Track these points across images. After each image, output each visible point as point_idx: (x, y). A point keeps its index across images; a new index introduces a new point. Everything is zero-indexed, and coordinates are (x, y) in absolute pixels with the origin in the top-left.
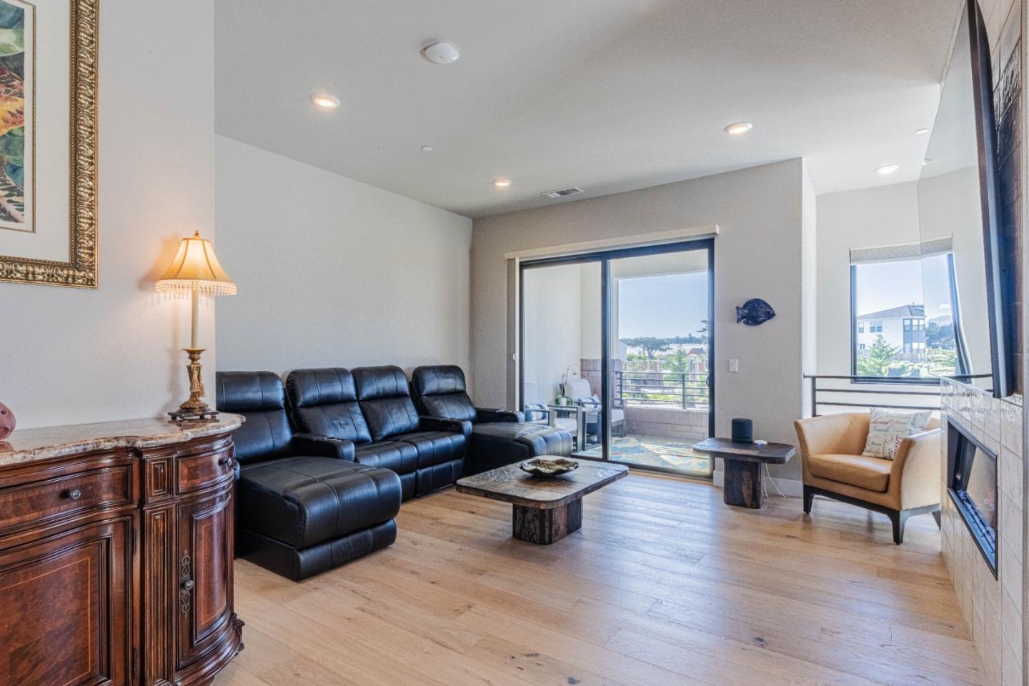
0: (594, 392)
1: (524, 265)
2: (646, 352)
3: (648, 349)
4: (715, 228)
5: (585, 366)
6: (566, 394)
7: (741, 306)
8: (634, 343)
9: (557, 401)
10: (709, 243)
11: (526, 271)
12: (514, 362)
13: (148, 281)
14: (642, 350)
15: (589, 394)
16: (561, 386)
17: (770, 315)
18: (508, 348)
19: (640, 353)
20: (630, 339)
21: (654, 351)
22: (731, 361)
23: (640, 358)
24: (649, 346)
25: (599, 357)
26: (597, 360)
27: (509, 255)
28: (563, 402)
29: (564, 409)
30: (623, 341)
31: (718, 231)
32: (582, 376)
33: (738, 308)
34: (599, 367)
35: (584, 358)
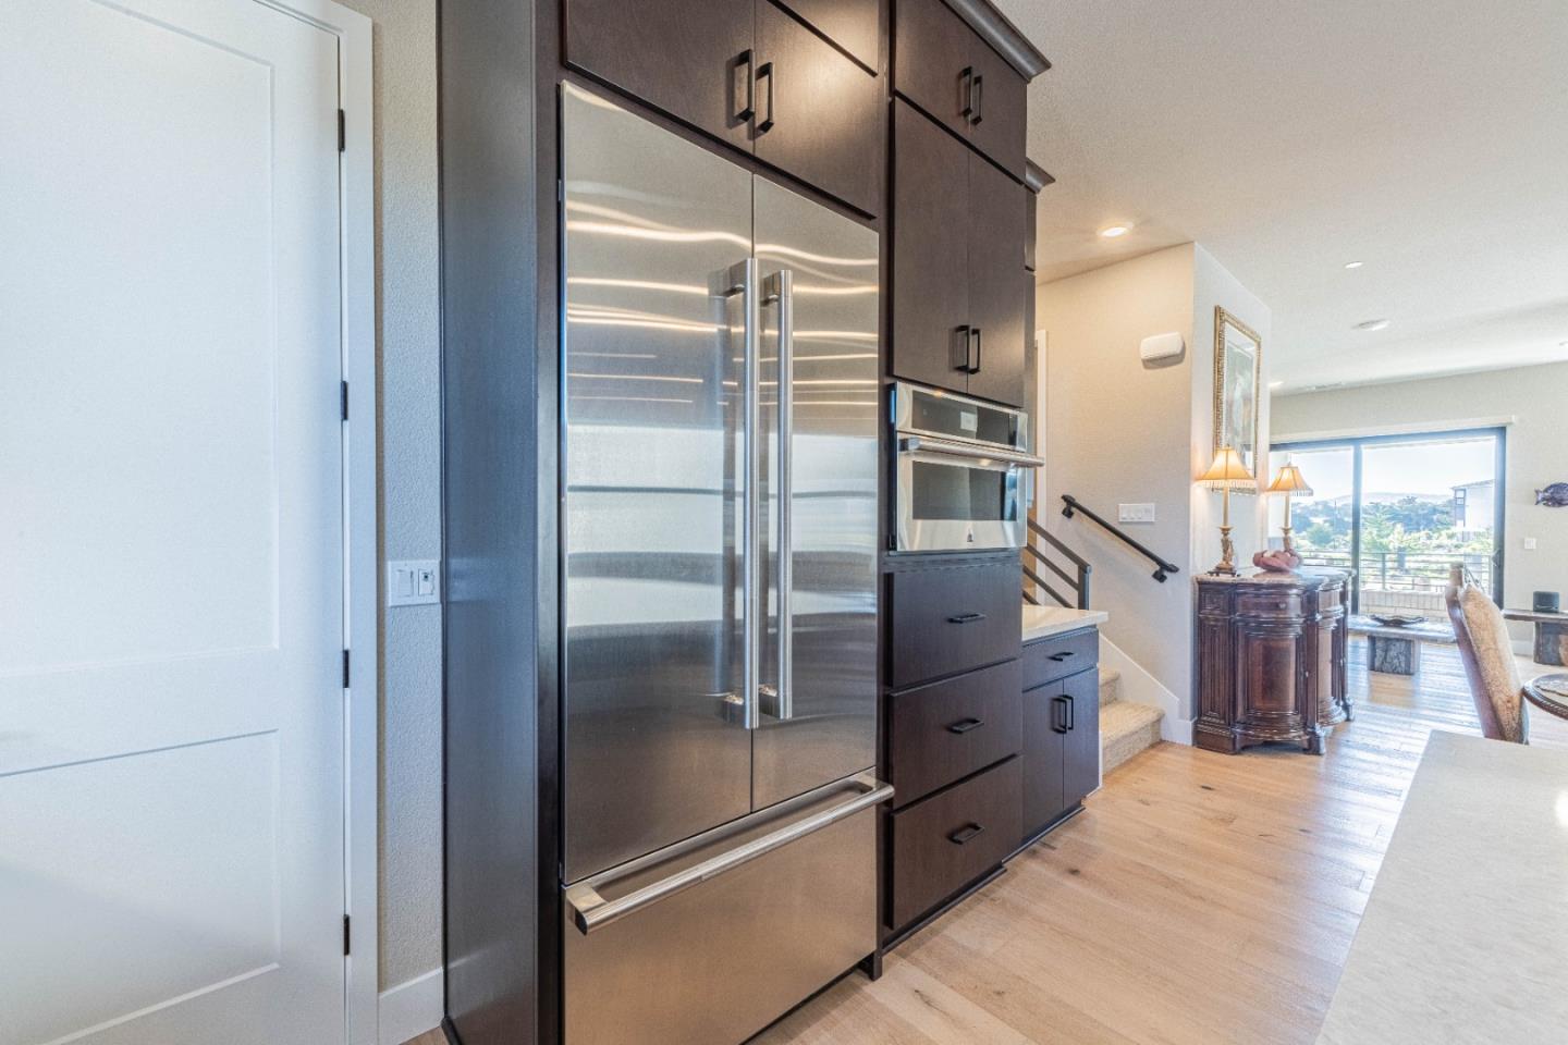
4: (1507, 418)
10: (1501, 430)
22: (1527, 539)
31: (1514, 419)
33: (1537, 492)
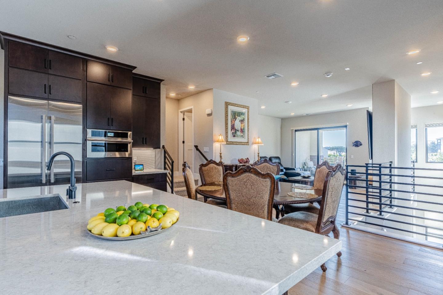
0: (314, 165)
1: (296, 131)
2: (338, 153)
3: (339, 152)
4: (347, 123)
5: (312, 158)
6: (306, 165)
7: (354, 142)
8: (332, 149)
9: (304, 167)
10: (346, 126)
11: (296, 132)
12: (293, 156)
13: (253, 143)
14: (336, 152)
15: (313, 165)
16: (305, 163)
17: (361, 145)
18: (292, 152)
19: (334, 153)
20: (330, 147)
21: (342, 153)
22: (351, 156)
23: (334, 156)
24: (339, 150)
25: (317, 155)
26: (315, 156)
27: (292, 129)
28: (306, 167)
29: (306, 169)
30: (326, 148)
31: (348, 124)
32: (311, 161)
33: (353, 143)
34: (316, 158)
35: (311, 155)
